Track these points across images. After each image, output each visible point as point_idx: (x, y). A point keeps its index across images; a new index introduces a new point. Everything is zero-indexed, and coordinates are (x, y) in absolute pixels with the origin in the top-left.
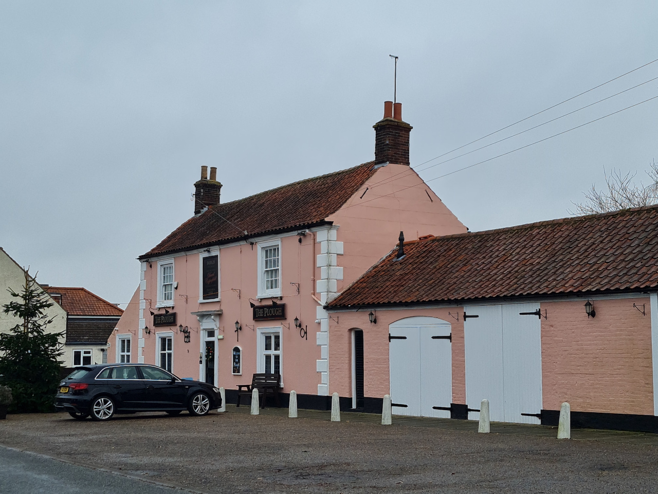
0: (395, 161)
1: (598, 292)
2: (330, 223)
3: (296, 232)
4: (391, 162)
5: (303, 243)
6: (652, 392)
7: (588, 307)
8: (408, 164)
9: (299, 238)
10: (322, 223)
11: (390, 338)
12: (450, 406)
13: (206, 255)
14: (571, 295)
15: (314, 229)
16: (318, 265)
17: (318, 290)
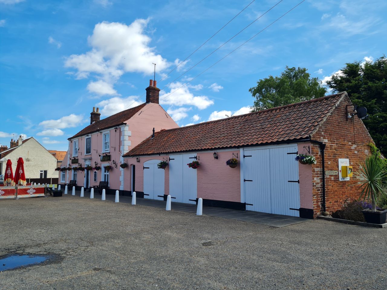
0: (153, 102)
1: (219, 148)
2: (126, 124)
3: (114, 128)
4: (152, 102)
5: (117, 132)
6: (240, 192)
7: (215, 155)
8: (158, 103)
9: (115, 130)
10: (123, 124)
11: (144, 168)
12: (163, 196)
13: (87, 137)
14: (208, 149)
15: (120, 126)
16: (121, 140)
17: (121, 150)
